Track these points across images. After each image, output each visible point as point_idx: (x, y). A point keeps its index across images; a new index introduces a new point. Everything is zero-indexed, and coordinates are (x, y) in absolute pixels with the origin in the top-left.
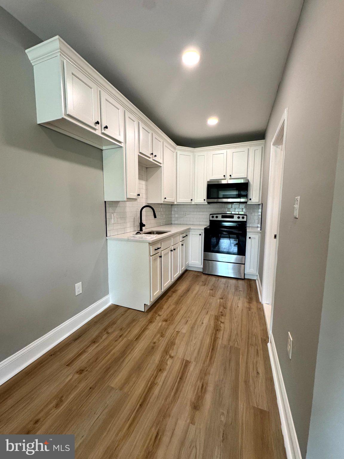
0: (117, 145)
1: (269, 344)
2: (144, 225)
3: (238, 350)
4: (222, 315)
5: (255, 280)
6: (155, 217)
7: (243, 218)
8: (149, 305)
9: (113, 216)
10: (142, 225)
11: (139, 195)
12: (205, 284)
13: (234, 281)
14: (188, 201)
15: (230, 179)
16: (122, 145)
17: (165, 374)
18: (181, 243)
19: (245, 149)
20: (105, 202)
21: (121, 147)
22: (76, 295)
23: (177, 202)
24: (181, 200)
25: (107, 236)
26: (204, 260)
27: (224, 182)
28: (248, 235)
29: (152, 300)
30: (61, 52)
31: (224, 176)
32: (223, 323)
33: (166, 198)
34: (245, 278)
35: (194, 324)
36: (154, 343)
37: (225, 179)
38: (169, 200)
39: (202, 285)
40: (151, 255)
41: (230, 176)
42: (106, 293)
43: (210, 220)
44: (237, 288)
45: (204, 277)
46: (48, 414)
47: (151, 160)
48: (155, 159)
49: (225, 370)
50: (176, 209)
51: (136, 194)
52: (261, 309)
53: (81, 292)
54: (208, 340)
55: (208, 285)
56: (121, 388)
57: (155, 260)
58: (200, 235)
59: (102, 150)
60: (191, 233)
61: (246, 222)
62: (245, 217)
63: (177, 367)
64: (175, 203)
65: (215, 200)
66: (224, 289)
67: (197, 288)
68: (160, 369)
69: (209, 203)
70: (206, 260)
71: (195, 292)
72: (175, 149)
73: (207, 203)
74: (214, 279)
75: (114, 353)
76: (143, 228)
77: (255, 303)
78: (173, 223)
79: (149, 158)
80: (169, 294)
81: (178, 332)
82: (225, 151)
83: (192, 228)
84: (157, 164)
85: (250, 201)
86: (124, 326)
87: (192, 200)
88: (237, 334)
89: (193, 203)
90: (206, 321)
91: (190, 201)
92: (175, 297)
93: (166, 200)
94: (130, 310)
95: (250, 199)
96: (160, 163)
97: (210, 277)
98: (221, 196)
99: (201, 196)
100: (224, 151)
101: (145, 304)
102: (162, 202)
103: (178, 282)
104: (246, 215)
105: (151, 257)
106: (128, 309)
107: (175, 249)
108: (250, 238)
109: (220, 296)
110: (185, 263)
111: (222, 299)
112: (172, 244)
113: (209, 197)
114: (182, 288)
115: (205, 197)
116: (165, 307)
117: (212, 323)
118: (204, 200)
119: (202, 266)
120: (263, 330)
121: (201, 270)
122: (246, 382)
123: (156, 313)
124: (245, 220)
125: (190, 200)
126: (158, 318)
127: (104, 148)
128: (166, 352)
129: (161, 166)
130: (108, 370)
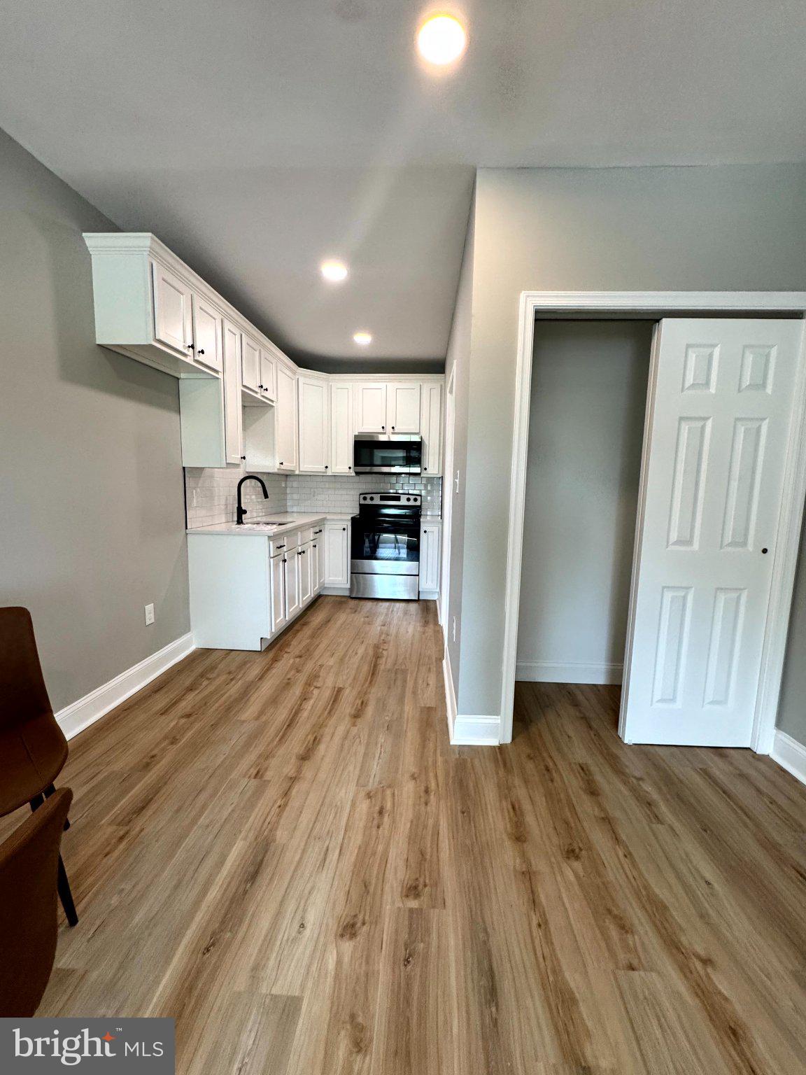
0: (210, 375)
1: (444, 662)
2: (245, 512)
3: (404, 672)
4: (385, 643)
5: (435, 601)
6: (266, 496)
7: (415, 500)
8: (269, 637)
9: (196, 492)
10: (241, 512)
11: (244, 458)
12: (356, 611)
13: (402, 605)
14: (321, 468)
15: (393, 433)
16: (220, 376)
17: (312, 702)
18: (312, 543)
19: (416, 385)
20: (184, 468)
21: (218, 378)
22: (148, 623)
23: (300, 471)
24: (307, 466)
25: (186, 528)
26: (352, 573)
27: (383, 438)
28: (423, 528)
29: (273, 630)
30: (150, 252)
31: (383, 428)
32: (386, 650)
33: (282, 464)
34: (421, 598)
35: (345, 655)
36: (289, 679)
37: (385, 433)
38: (288, 466)
39: (352, 613)
40: (272, 555)
41: (393, 428)
42: (186, 628)
43: (360, 505)
44: (406, 613)
45: (352, 603)
46: (164, 750)
47: (258, 396)
48: (265, 394)
49: (389, 688)
50: (295, 484)
51: (240, 457)
52: (438, 631)
53: (153, 621)
54: (365, 668)
55: (360, 612)
56: (257, 718)
57: (276, 565)
58: (344, 529)
59: (178, 379)
60: (327, 527)
61: (419, 507)
62: (419, 498)
63: (328, 694)
64: (297, 472)
65: (367, 469)
66: (387, 615)
67: (342, 617)
68: (304, 698)
69: (357, 473)
70: (355, 572)
71: (339, 623)
72: (294, 373)
73: (354, 474)
74: (369, 604)
75: (231, 696)
76: (243, 516)
77: (431, 626)
78: (289, 510)
79: (256, 393)
80: (297, 627)
81: (321, 666)
82: (385, 384)
83: (328, 517)
84: (265, 402)
85: (425, 472)
86: (233, 668)
87: (327, 467)
88: (405, 658)
89: (329, 473)
90: (361, 651)
91: (324, 470)
92: (307, 631)
93: (282, 467)
94: (234, 652)
95: (426, 469)
96: (272, 401)
97: (362, 603)
98: (377, 461)
99: (343, 461)
100: (382, 385)
101: (262, 638)
102: (276, 471)
103: (309, 613)
104: (420, 496)
105: (272, 560)
106: (228, 651)
107: (304, 552)
108: (425, 532)
109: (381, 623)
110: (319, 581)
111: (384, 625)
112: (299, 544)
113: (357, 462)
114: (318, 618)
115: (351, 463)
116: (294, 643)
117: (371, 652)
118: (350, 468)
119: (348, 586)
120: (439, 651)
121: (347, 593)
122: (414, 693)
123: (281, 650)
124: (418, 503)
125: (324, 467)
126: (285, 656)
127: (182, 376)
128: (308, 684)
129: (273, 406)
130: (229, 709)
